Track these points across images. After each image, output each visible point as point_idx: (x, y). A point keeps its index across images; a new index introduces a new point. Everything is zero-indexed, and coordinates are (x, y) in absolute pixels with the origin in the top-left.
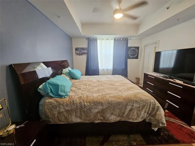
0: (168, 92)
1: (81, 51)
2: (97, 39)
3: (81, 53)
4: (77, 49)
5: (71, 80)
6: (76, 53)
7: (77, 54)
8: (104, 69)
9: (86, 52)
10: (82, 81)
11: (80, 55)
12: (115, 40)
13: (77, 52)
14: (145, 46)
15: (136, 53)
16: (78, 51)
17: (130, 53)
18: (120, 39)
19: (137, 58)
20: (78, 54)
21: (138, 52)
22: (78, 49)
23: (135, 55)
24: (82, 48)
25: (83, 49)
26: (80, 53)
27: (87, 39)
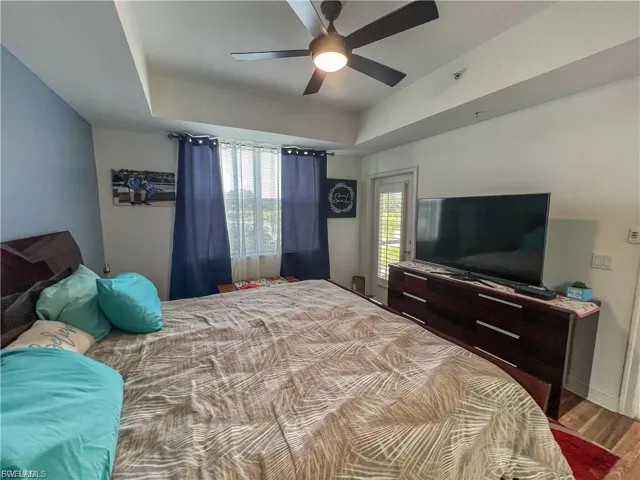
0: (478, 322)
1: (142, 186)
2: (216, 140)
3: (143, 192)
5: (107, 345)
6: (116, 194)
7: (124, 199)
8: (248, 258)
9: (167, 189)
10: (178, 340)
11: (138, 201)
12: (284, 151)
13: (121, 190)
14: (374, 179)
15: (349, 198)
16: (124, 186)
17: (334, 199)
18: (301, 153)
19: (352, 214)
20: (128, 201)
21: (355, 195)
22: (126, 178)
23: (346, 206)
24: (147, 173)
25: (154, 177)
26: (137, 195)
27: (171, 136)
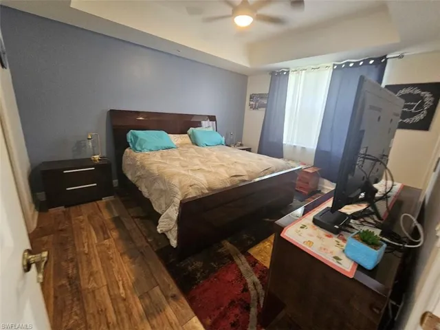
1: (257, 101)
2: (289, 70)
3: (257, 104)
4: (251, 97)
6: (250, 105)
7: (252, 107)
8: (295, 146)
9: (265, 102)
11: (255, 108)
13: (252, 103)
16: (253, 101)
22: (254, 97)
23: (414, 115)
24: (259, 94)
25: (261, 96)
26: (255, 105)
